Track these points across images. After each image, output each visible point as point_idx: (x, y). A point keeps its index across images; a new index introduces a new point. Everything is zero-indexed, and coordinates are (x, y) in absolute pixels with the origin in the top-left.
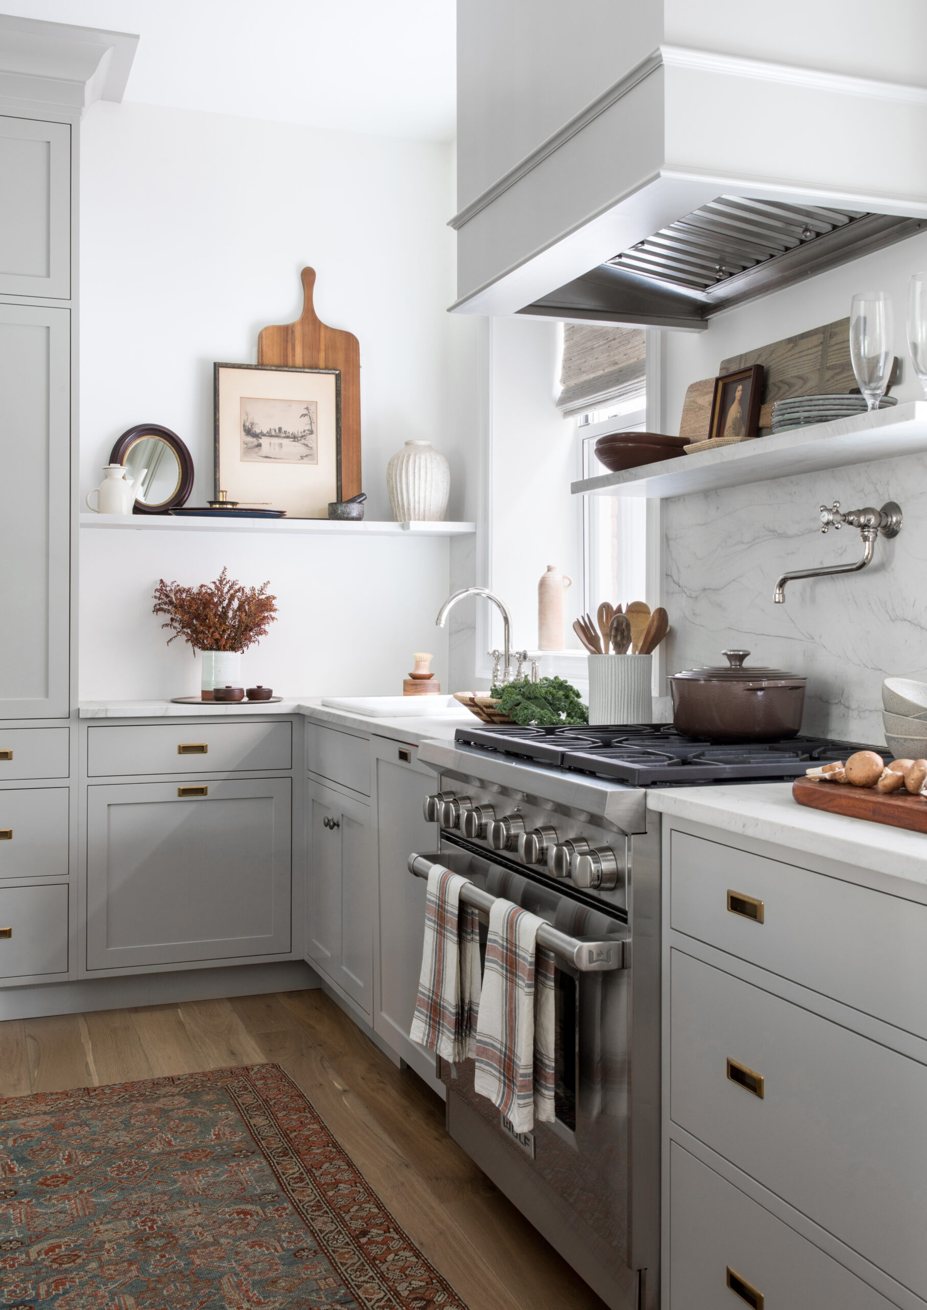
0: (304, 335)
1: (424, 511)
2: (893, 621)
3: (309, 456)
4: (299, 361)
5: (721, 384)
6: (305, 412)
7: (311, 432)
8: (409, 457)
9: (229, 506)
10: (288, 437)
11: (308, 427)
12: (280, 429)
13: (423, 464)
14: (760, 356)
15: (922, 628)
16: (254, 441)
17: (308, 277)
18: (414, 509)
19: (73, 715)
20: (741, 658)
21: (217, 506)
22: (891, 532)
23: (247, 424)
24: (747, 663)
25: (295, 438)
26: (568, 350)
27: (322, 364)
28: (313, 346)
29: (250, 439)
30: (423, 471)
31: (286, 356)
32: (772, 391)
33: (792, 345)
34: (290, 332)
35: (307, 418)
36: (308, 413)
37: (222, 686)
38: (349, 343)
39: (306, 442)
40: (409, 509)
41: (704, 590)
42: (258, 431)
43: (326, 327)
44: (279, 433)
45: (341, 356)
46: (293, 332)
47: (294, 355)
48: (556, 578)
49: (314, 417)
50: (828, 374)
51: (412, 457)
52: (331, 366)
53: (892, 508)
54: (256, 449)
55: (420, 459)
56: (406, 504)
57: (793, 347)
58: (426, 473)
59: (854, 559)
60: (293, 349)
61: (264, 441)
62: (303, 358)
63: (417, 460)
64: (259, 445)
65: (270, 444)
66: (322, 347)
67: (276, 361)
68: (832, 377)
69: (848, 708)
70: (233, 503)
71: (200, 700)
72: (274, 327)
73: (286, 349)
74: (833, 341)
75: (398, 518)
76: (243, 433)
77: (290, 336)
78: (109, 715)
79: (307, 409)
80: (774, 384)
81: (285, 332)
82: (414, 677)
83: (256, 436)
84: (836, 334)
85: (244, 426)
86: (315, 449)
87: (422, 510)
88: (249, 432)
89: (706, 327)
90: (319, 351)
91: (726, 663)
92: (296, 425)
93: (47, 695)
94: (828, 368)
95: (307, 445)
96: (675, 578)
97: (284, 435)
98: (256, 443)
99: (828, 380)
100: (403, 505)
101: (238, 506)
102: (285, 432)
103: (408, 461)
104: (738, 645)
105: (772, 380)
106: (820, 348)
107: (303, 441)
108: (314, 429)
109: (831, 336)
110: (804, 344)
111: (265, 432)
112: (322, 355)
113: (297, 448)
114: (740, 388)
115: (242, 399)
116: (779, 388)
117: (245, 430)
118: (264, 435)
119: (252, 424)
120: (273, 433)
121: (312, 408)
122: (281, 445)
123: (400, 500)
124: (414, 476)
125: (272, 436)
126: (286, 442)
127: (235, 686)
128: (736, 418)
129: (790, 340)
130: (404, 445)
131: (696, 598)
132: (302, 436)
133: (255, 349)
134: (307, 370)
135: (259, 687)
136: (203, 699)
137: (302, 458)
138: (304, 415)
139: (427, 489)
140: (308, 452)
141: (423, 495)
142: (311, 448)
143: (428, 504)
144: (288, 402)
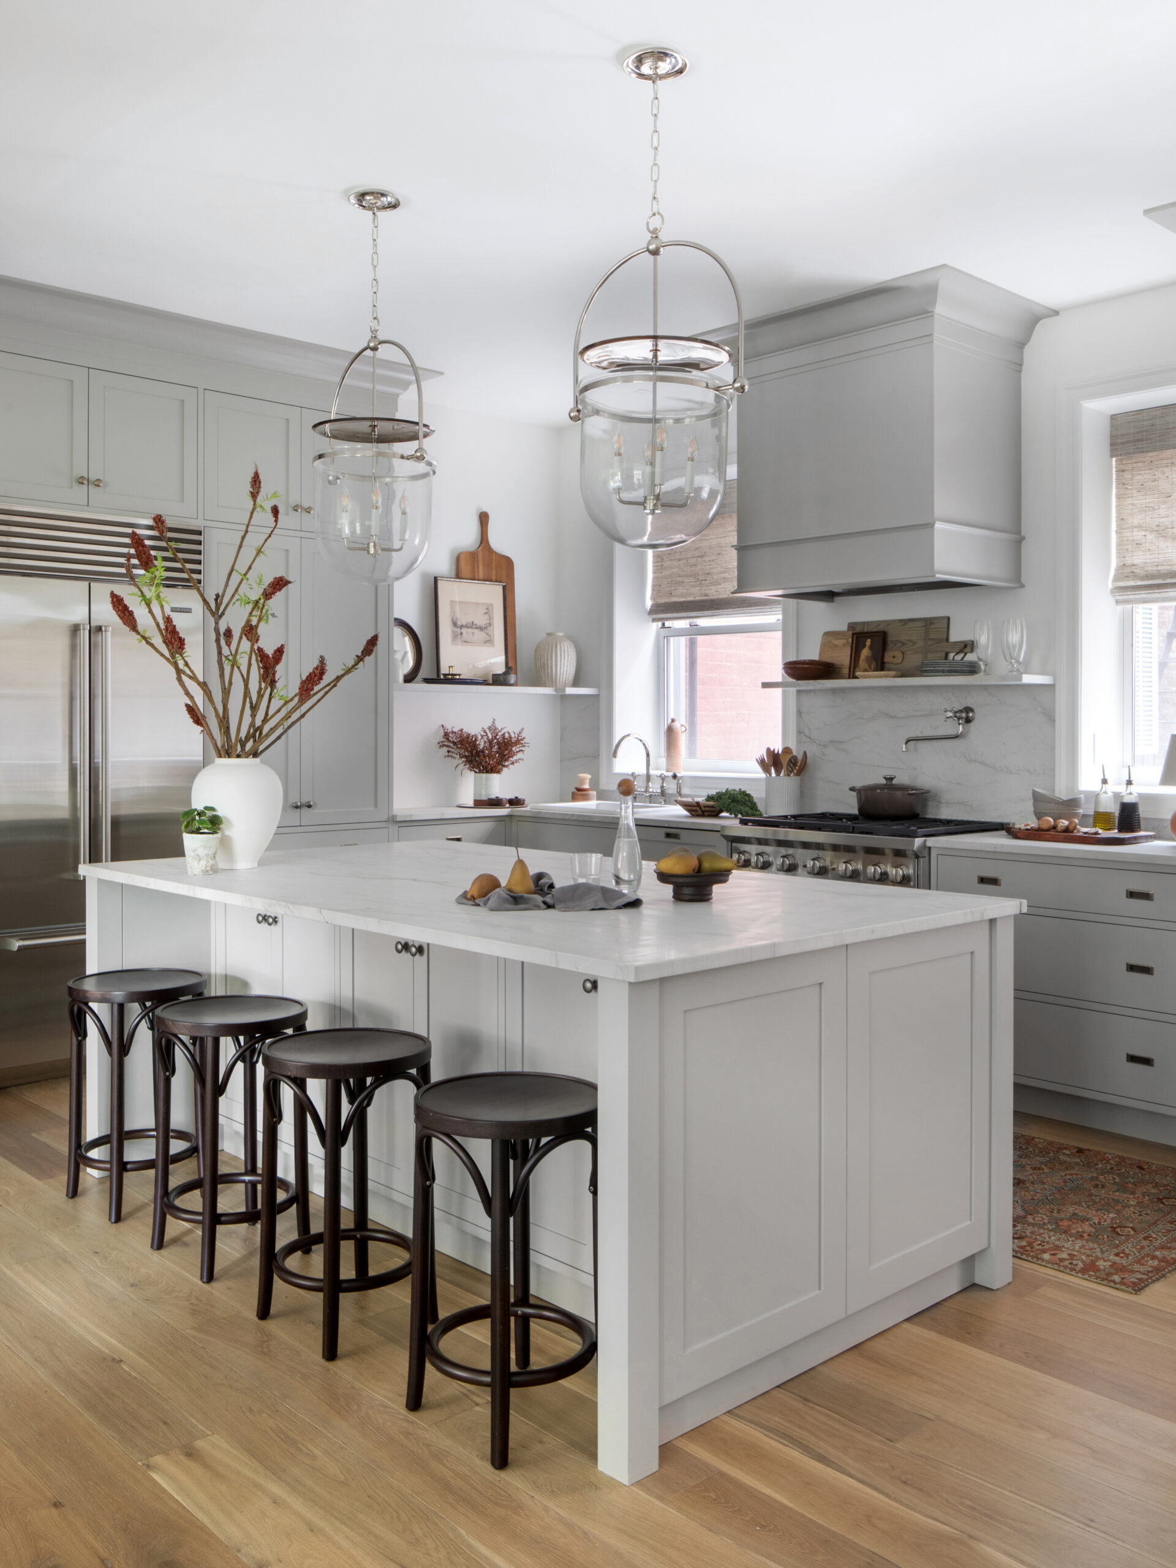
0: (483, 558)
1: (565, 681)
2: (969, 762)
3: (489, 641)
4: (481, 576)
5: (855, 636)
6: (486, 611)
7: (490, 625)
8: (556, 644)
9: (458, 677)
10: (477, 628)
11: (488, 622)
12: (473, 622)
13: (566, 649)
14: (879, 625)
15: (987, 765)
16: (458, 630)
17: (484, 518)
18: (560, 678)
19: (393, 820)
20: (892, 779)
21: (450, 677)
22: (968, 721)
23: (454, 619)
24: (894, 782)
25: (481, 628)
27: (494, 578)
29: (456, 629)
30: (566, 653)
31: (474, 572)
32: (890, 646)
33: (902, 623)
34: (476, 556)
35: (487, 615)
36: (488, 611)
37: (493, 796)
38: (507, 564)
39: (487, 631)
40: (556, 679)
41: (832, 742)
42: (460, 624)
43: (496, 553)
44: (472, 626)
45: (504, 573)
46: (478, 556)
47: (478, 572)
48: (677, 726)
49: (491, 614)
50: (930, 642)
51: (558, 644)
52: (498, 579)
53: (968, 710)
54: (459, 636)
55: (564, 645)
56: (554, 675)
57: (904, 625)
58: (568, 655)
59: (953, 733)
60: (478, 568)
61: (464, 630)
62: (484, 574)
63: (562, 647)
64: (461, 634)
65: (467, 633)
66: (494, 566)
67: (469, 576)
68: (933, 644)
69: (940, 802)
70: (459, 675)
71: (473, 806)
72: (467, 552)
73: (474, 568)
74: (932, 626)
75: (547, 684)
76: (452, 625)
77: (476, 558)
78: (414, 819)
79: (487, 609)
80: (891, 641)
81: (473, 555)
82: (579, 790)
83: (459, 627)
84: (933, 623)
85: (453, 620)
86: (492, 636)
87: (564, 680)
88: (455, 624)
89: (833, 602)
90: (492, 568)
91: (884, 782)
92: (481, 620)
93: (376, 806)
94: (930, 639)
95: (488, 634)
96: (807, 733)
97: (474, 627)
98: (459, 632)
99: (930, 645)
100: (552, 676)
101: (461, 677)
102: (476, 625)
103: (556, 647)
104: (889, 773)
105: (890, 638)
106: (924, 628)
107: (486, 631)
108: (492, 622)
109: (931, 623)
110: (911, 624)
111: (464, 624)
112: (494, 571)
113: (479, 635)
114: (869, 640)
115: (451, 601)
116: (895, 644)
117: (453, 623)
118: (464, 627)
119: (457, 619)
120: (469, 625)
121: (490, 608)
122: (473, 633)
123: (550, 672)
124: (561, 657)
125: (468, 627)
126: (476, 631)
127: (501, 797)
128: (868, 656)
129: (901, 621)
130: (546, 635)
131: (825, 746)
132: (485, 627)
133: (454, 567)
134: (488, 583)
135: (516, 798)
136: (475, 805)
137: (485, 642)
138: (486, 613)
139: (567, 666)
140: (488, 639)
141: (565, 669)
142: (490, 636)
143: (568, 675)
144: (477, 604)
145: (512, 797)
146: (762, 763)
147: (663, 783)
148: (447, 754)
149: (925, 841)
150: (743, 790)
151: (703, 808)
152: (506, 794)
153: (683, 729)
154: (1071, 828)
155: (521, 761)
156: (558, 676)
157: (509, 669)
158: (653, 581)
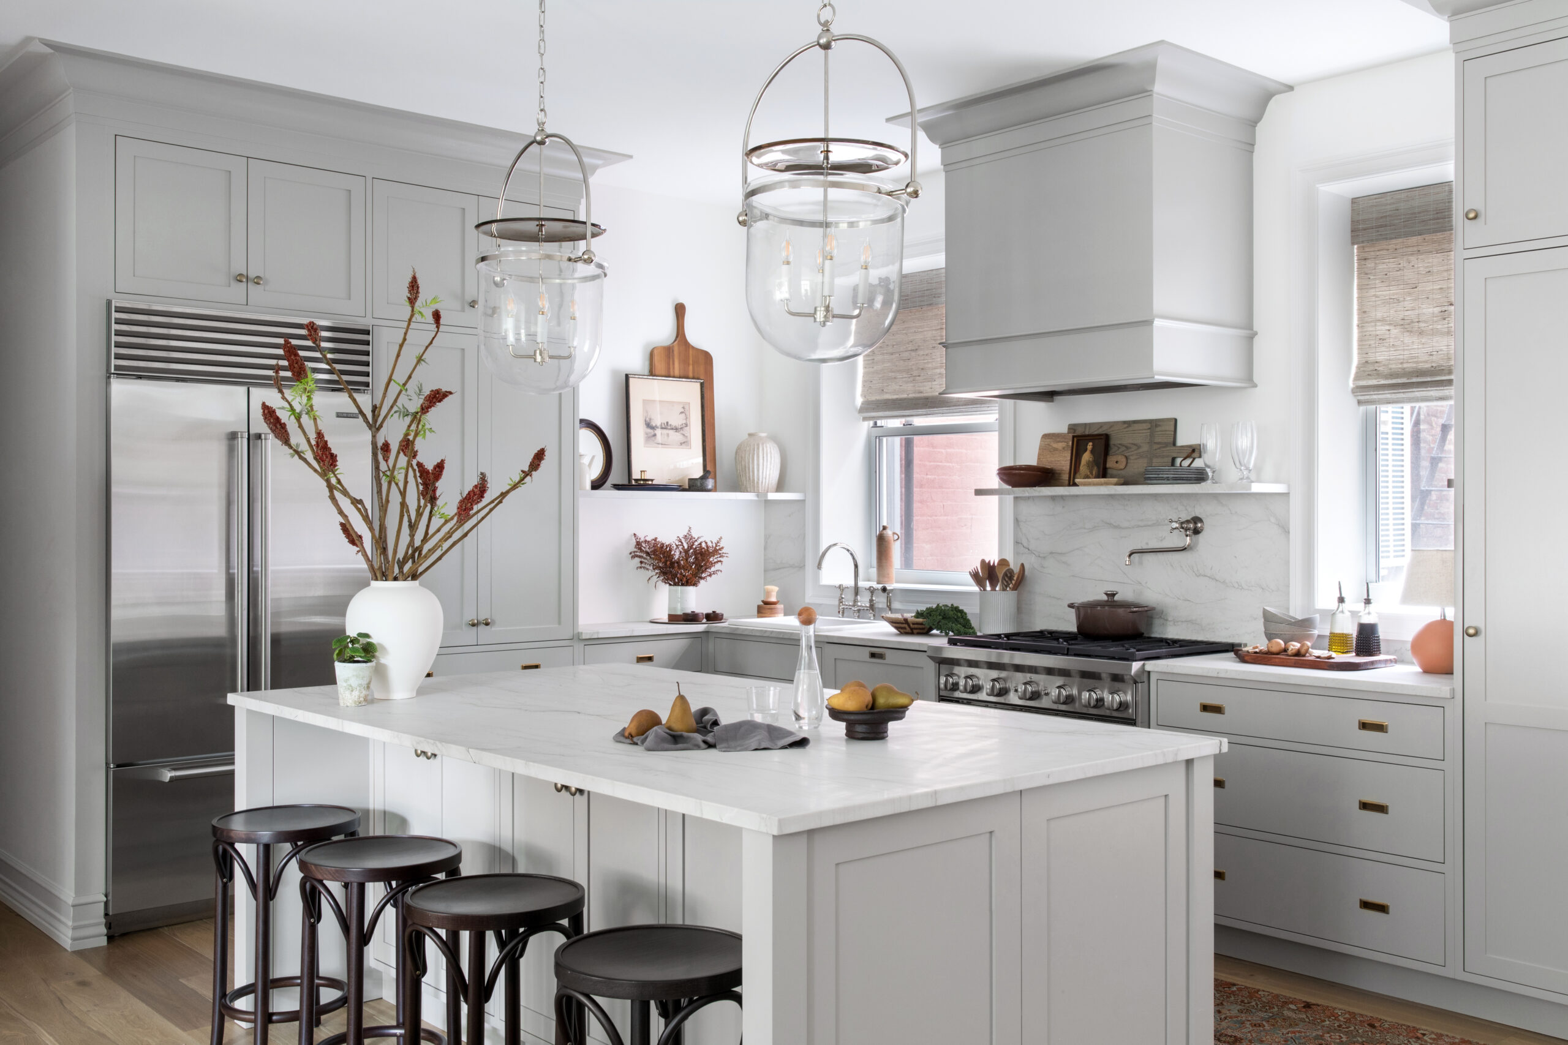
0: (679, 353)
1: (768, 485)
2: (1198, 576)
3: (685, 443)
4: (677, 373)
5: (1075, 439)
6: (682, 410)
7: (687, 426)
8: (758, 445)
9: (650, 482)
10: (672, 429)
11: (684, 422)
12: (667, 423)
13: (769, 451)
14: (1101, 427)
15: (1217, 581)
16: (651, 431)
17: (680, 310)
18: (762, 482)
19: (577, 638)
20: (1114, 595)
21: (642, 482)
22: (1196, 532)
23: (647, 419)
24: (1116, 598)
25: (676, 429)
26: (865, 374)
27: (691, 375)
28: (685, 362)
29: (649, 431)
30: (769, 455)
31: (669, 369)
32: (1113, 450)
33: (1126, 425)
34: (671, 351)
35: (683, 415)
36: (684, 411)
37: (689, 611)
38: (706, 359)
39: (684, 433)
40: (758, 483)
41: (1051, 553)
42: (654, 425)
43: (693, 347)
44: (666, 426)
45: (702, 369)
46: (673, 351)
47: (674, 369)
48: (888, 534)
49: (688, 414)
50: (1156, 446)
51: (761, 446)
52: (696, 376)
53: (1196, 520)
54: (653, 438)
55: (766, 447)
56: (756, 479)
57: (1128, 427)
58: (771, 457)
59: (1181, 545)
60: (674, 364)
61: (658, 432)
62: (680, 371)
63: (765, 448)
64: (655, 435)
65: (662, 434)
66: (691, 362)
67: (663, 373)
68: (1159, 448)
69: (1167, 620)
70: (652, 480)
71: (667, 621)
72: (661, 347)
73: (669, 364)
74: (1158, 429)
75: (749, 489)
76: (645, 426)
77: (671, 354)
78: (600, 636)
79: (683, 408)
80: (1114, 445)
81: (668, 350)
82: (766, 604)
83: (653, 428)
84: (1160, 425)
85: (645, 421)
86: (689, 437)
88: (648, 425)
89: (1052, 401)
90: (689, 364)
91: (1105, 598)
92: (676, 420)
93: (559, 623)
94: (1155, 443)
95: (684, 435)
96: (1025, 545)
97: (669, 427)
98: (653, 433)
99: (1156, 450)
100: (754, 480)
101: (654, 483)
102: (671, 425)
103: (758, 449)
104: (1111, 588)
105: (1112, 442)
106: (1149, 431)
107: (682, 432)
108: (688, 423)
109: (1157, 426)
110: (1136, 426)
111: (658, 425)
112: (691, 367)
113: (678, 437)
114: (1091, 444)
115: (644, 401)
116: (1119, 448)
117: (646, 424)
118: (658, 428)
119: (650, 419)
120: (663, 426)
121: (687, 407)
122: (668, 435)
123: (751, 476)
124: (763, 460)
125: (662, 428)
126: (671, 432)
127: (697, 611)
128: (1089, 460)
129: (1125, 422)
130: (747, 435)
131: (1044, 558)
132: (681, 428)
133: (647, 363)
134: (684, 380)
135: (714, 612)
136: (669, 620)
137: (681, 444)
138: (682, 413)
139: (770, 469)
140: (685, 440)
141: (768, 473)
142: (687, 437)
143: (771, 479)
144: (672, 403)
145: (710, 611)
146: (975, 576)
147: (872, 596)
148: (639, 565)
149: (1144, 665)
150: (955, 605)
151: (911, 625)
152: (703, 609)
153: (896, 537)
154: (1303, 651)
155: (719, 573)
156: (761, 479)
157: (706, 473)
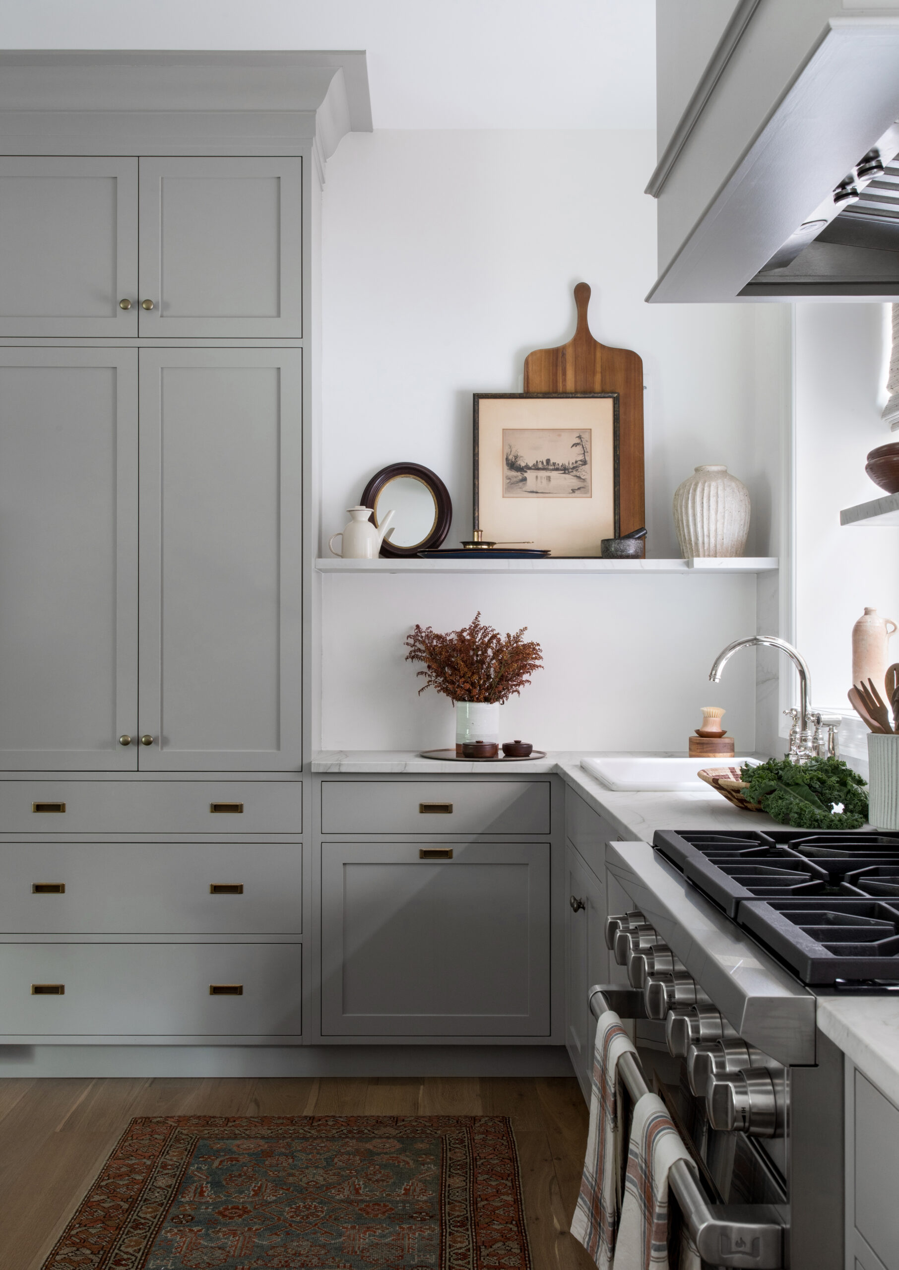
0: (576, 358)
1: (716, 546)
3: (582, 488)
4: (570, 386)
6: (578, 441)
7: (584, 463)
10: (557, 469)
11: (581, 457)
12: (548, 461)
16: (518, 475)
17: (582, 293)
18: (703, 543)
19: (309, 770)
23: (510, 457)
25: (565, 470)
27: (598, 387)
28: (586, 367)
29: (514, 473)
31: (555, 382)
34: (560, 355)
35: (579, 448)
36: (582, 441)
38: (630, 363)
39: (578, 474)
40: (696, 544)
42: (523, 464)
43: (603, 347)
44: (548, 466)
45: (620, 377)
46: (564, 355)
47: (564, 380)
48: (876, 623)
49: (588, 447)
51: (700, 486)
54: (521, 484)
56: (693, 539)
58: (717, 502)
60: (564, 374)
61: (530, 475)
62: (576, 382)
63: (706, 488)
64: (524, 480)
65: (537, 477)
66: (598, 369)
67: (544, 388)
72: (541, 351)
73: (555, 375)
76: (506, 467)
77: (560, 359)
79: (580, 437)
82: (702, 736)
83: (521, 469)
85: (507, 459)
86: (588, 481)
87: (712, 545)
88: (512, 465)
90: (594, 373)
92: (566, 455)
93: (278, 748)
95: (579, 477)
97: (551, 467)
98: (521, 478)
101: (495, 547)
102: (554, 464)
103: (695, 490)
107: (575, 473)
108: (587, 458)
111: (531, 465)
112: (598, 377)
113: (569, 481)
115: (505, 431)
117: (508, 464)
118: (530, 468)
119: (516, 457)
120: (540, 466)
121: (585, 436)
122: (549, 478)
123: (686, 534)
124: (702, 507)
125: (538, 469)
126: (554, 474)
132: (574, 468)
133: (521, 377)
134: (582, 395)
135: (518, 742)
137: (573, 491)
138: (576, 445)
139: (717, 521)
140: (581, 484)
141: (712, 528)
142: (584, 480)
143: (719, 537)
144: (558, 431)
156: (700, 539)
157: (620, 533)
158: (893, 354)
